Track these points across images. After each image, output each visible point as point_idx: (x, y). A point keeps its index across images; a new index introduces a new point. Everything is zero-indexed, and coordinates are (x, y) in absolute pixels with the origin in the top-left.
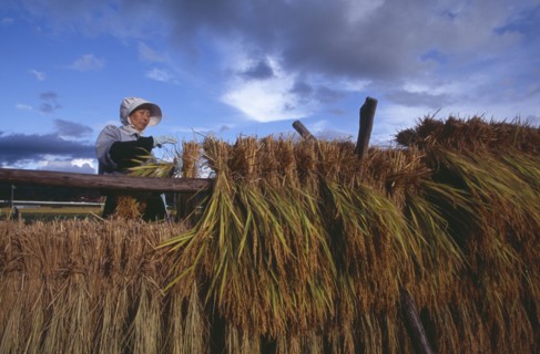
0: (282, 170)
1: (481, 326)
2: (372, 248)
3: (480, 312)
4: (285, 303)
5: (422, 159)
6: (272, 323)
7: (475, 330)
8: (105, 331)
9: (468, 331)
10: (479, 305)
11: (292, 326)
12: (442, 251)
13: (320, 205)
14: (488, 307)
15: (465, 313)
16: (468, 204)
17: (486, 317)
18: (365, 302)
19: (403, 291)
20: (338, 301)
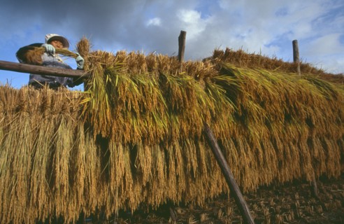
0: (139, 67)
1: (249, 149)
2: (186, 96)
3: (248, 142)
4: (140, 125)
5: (214, 67)
6: (133, 136)
7: (246, 151)
8: (40, 139)
9: (242, 151)
10: (248, 139)
11: (145, 138)
12: (224, 105)
13: (159, 83)
14: (252, 139)
15: (240, 142)
16: (235, 82)
17: (252, 145)
18: (185, 129)
19: (205, 124)
20: (170, 128)
